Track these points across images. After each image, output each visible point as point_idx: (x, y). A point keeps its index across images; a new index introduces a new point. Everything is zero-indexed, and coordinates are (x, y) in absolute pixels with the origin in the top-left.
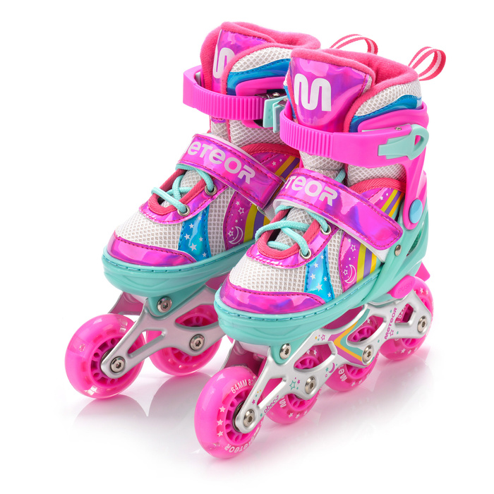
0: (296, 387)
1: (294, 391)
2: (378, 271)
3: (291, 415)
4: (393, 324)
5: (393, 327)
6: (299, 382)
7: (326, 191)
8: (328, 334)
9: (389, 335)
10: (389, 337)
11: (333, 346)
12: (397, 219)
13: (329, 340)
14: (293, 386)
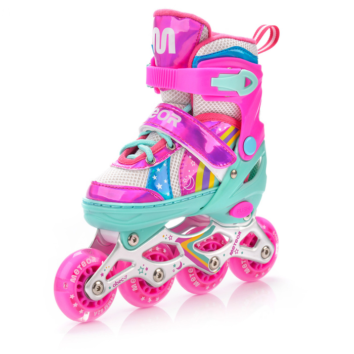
0: (144, 273)
1: (142, 276)
2: (216, 188)
3: (143, 299)
4: (238, 244)
5: (237, 246)
6: (147, 269)
7: (173, 117)
8: (176, 236)
9: (234, 252)
10: (234, 255)
11: (180, 247)
12: (234, 149)
13: (176, 241)
14: (141, 270)
